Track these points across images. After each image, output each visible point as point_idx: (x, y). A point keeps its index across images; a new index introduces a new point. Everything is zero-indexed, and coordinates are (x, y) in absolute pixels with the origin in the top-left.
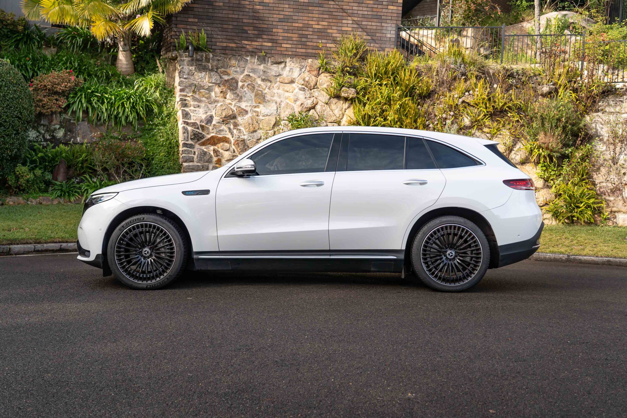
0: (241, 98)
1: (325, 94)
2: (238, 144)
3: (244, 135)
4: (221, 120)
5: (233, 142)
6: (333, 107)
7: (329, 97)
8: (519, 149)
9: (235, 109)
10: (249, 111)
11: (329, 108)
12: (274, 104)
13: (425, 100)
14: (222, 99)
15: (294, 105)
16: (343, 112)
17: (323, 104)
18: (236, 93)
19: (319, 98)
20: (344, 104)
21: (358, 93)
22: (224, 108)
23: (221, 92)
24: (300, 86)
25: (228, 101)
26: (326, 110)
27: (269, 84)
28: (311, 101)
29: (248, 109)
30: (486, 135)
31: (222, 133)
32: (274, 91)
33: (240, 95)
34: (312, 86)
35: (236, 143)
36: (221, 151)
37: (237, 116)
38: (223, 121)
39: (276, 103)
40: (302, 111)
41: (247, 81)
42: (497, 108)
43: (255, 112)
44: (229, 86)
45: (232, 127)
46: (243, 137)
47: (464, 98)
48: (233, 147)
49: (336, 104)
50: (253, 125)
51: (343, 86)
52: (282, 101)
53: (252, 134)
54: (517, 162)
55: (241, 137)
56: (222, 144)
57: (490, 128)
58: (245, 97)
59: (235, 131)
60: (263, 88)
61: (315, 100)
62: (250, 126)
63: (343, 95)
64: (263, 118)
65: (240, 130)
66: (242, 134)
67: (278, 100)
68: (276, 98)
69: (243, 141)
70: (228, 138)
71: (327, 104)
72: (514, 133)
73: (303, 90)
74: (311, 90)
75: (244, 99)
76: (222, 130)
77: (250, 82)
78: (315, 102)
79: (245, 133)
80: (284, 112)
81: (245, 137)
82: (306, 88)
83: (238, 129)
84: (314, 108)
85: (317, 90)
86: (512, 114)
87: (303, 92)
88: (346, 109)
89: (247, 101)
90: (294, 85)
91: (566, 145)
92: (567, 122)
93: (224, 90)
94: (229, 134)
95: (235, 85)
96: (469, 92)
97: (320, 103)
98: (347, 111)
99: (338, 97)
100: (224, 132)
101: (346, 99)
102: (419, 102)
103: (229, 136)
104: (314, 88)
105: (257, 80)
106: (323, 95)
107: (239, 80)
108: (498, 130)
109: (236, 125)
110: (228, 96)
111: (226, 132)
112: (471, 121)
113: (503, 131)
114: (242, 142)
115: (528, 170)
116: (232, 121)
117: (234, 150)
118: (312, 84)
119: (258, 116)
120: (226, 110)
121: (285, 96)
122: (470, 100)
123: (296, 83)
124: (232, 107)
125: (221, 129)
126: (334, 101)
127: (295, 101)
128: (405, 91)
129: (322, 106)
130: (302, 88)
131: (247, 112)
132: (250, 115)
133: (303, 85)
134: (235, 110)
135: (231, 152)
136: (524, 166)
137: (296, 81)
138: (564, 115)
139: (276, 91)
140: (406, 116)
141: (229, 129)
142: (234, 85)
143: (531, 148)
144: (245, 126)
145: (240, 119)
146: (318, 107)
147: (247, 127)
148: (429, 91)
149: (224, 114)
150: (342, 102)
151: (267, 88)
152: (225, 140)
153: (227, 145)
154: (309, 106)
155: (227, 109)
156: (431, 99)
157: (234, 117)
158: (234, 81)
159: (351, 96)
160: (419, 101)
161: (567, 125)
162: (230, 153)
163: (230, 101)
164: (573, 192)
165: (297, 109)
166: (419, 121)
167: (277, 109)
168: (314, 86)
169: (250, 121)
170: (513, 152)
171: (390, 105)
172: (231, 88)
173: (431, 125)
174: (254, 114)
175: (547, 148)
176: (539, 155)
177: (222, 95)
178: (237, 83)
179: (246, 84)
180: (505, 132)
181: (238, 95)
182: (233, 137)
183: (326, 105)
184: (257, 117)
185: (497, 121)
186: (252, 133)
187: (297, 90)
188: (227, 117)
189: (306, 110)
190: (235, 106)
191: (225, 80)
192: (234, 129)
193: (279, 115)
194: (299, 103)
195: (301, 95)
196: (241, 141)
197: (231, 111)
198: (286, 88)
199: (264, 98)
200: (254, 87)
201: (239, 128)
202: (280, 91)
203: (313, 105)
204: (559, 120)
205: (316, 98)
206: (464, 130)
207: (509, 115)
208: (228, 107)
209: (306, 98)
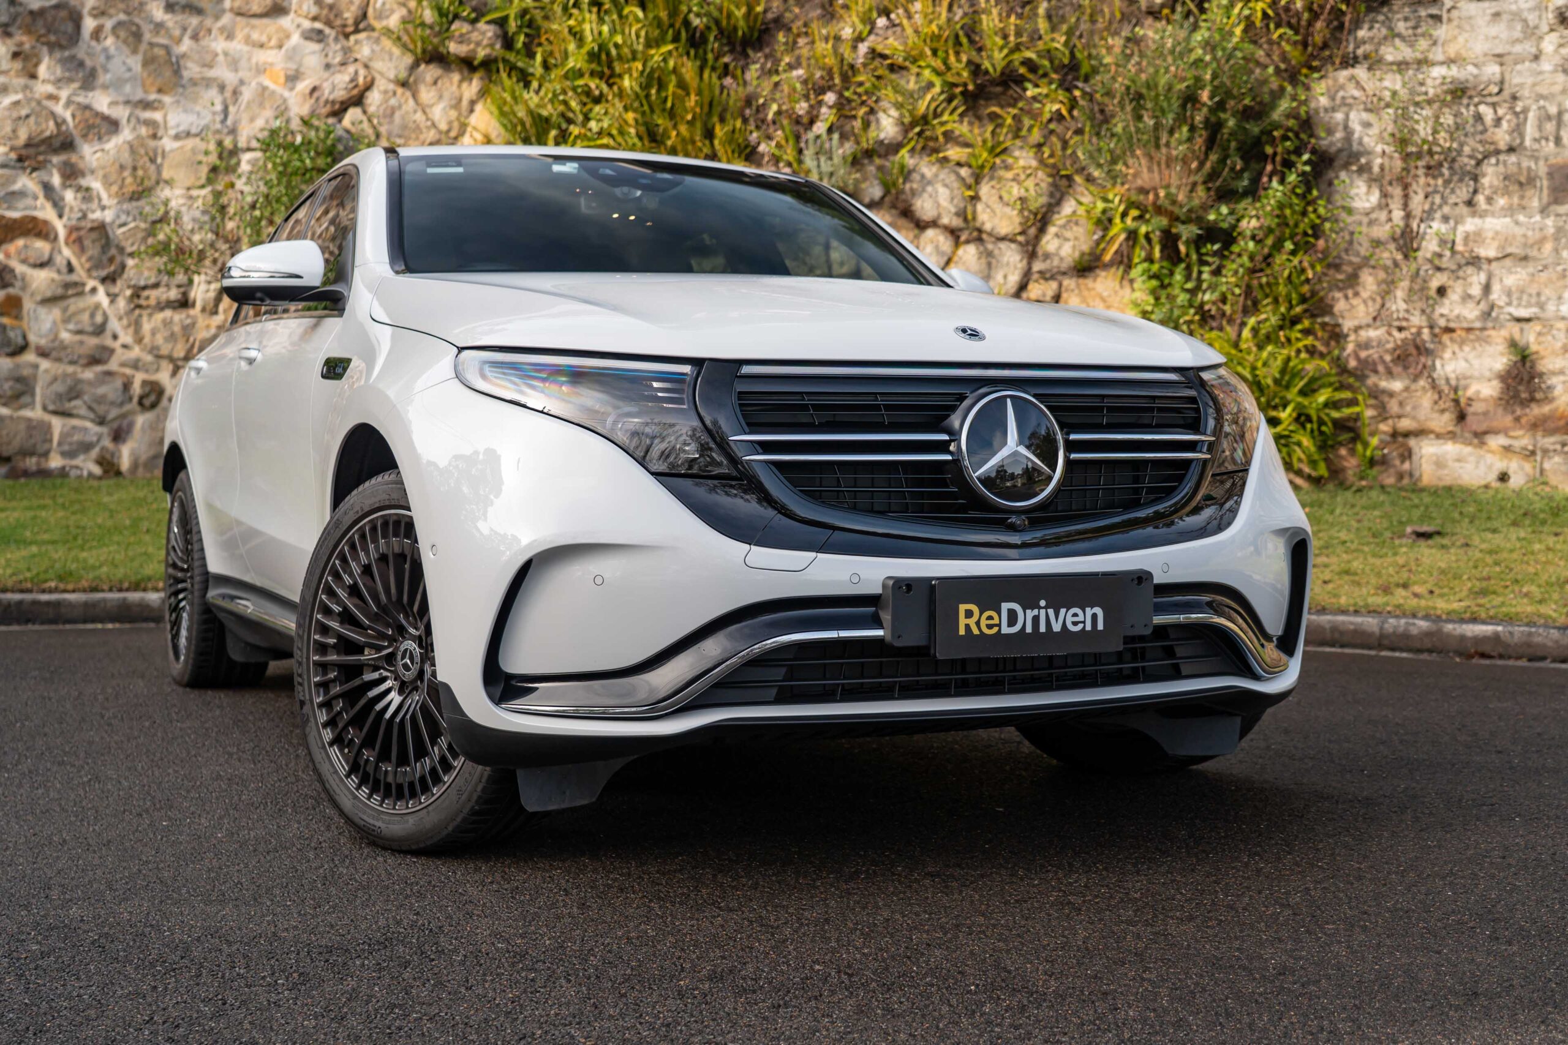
0: (92, 74)
1: (397, 51)
2: (79, 241)
3: (103, 208)
4: (13, 156)
5: (62, 233)
6: (426, 94)
7: (409, 59)
8: (1073, 220)
9: (68, 115)
10: (124, 121)
11: (411, 102)
12: (213, 93)
13: (747, 56)
14: (22, 81)
15: (286, 94)
16: (464, 112)
17: (391, 86)
18: (73, 58)
19: (378, 65)
20: (465, 85)
21: (508, 43)
22: (24, 112)
23: (16, 55)
24: (307, 24)
25: (42, 88)
26: (400, 107)
27: (194, 21)
28: (347, 78)
29: (121, 113)
30: (958, 175)
31: (21, 204)
32: (214, 45)
33: (89, 63)
34: (350, 22)
35: (74, 236)
36: (20, 268)
37: (78, 140)
38: (20, 159)
39: (222, 88)
40: (313, 114)
41: (112, 11)
42: (987, 72)
43: (148, 123)
44: (43, 31)
45: (56, 180)
46: (97, 215)
47: (872, 38)
48: (67, 252)
49: (435, 83)
50: (135, 169)
51: (456, 16)
52: (242, 82)
53: (134, 204)
54: (1064, 266)
55: (91, 216)
56: (20, 242)
57: (967, 145)
58: (106, 70)
59: (69, 196)
60: (171, 37)
61: (362, 72)
62: (126, 174)
63: (453, 48)
64: (177, 144)
65: (88, 189)
66: (94, 205)
67: (230, 78)
68: (222, 72)
69: (101, 228)
70: (46, 222)
71: (404, 84)
72: (1051, 161)
73: (317, 36)
74: (347, 36)
75: (103, 78)
76: (22, 194)
77: (122, 17)
78: (361, 80)
79: (106, 201)
80: (252, 120)
81: (108, 216)
82: (327, 30)
83: (79, 189)
84: (358, 100)
85: (368, 38)
86: (1037, 91)
87: (315, 47)
88: (473, 103)
89: (117, 84)
90: (286, 22)
91: (1226, 195)
92: (1221, 106)
93: (27, 46)
94: (48, 206)
95: (70, 27)
96: (888, 16)
97: (381, 84)
98: (479, 107)
99: (437, 57)
100: (29, 201)
101: (468, 65)
102: (726, 66)
103: (47, 213)
104: (357, 31)
105: (148, 7)
106: (391, 55)
107: (85, 11)
108: (998, 150)
109: (71, 174)
110: (42, 70)
111: (36, 198)
112: (903, 123)
113: (1017, 153)
114: (94, 235)
115: (1105, 294)
116: (56, 159)
117: (69, 264)
118: (349, 15)
119: (154, 136)
120: (32, 120)
121: (254, 60)
122: (892, 45)
123: (292, 15)
124: (59, 109)
125: (17, 186)
126: (430, 72)
127: (292, 78)
128: (672, 26)
129: (386, 92)
130: (313, 30)
131: (113, 125)
132: (126, 134)
133: (315, 19)
134: (69, 119)
135: (59, 272)
136: (1089, 282)
137: (294, 7)
138: (1208, 77)
139: (219, 45)
140: (672, 114)
141: (47, 188)
142: (63, 28)
143: (1104, 211)
144: (105, 177)
145: (90, 154)
146: (374, 99)
147: (113, 177)
148: (756, 20)
149: (23, 136)
150: (456, 77)
151: (189, 32)
152: (35, 228)
153: (41, 246)
154: (340, 94)
155: (38, 115)
156: (767, 50)
157: (67, 145)
158: (63, 14)
159: (482, 53)
160: (726, 59)
161: (1222, 115)
162: (55, 276)
163: (50, 89)
164: (1254, 368)
165: (298, 106)
166: (719, 131)
167: (226, 111)
168: (357, 23)
169: (126, 157)
170: (1052, 230)
171: (610, 78)
172: (52, 38)
173: (762, 148)
174: (144, 131)
175: (1159, 210)
176: (1132, 235)
177: (18, 65)
178: (76, 19)
179: (109, 24)
180: (1024, 158)
181: (81, 64)
182: (60, 216)
183: (400, 91)
184: (152, 143)
185: (993, 117)
186: (131, 199)
187: (296, 38)
188: (37, 145)
189: (328, 109)
190: (69, 103)
191: (31, 13)
192: (65, 186)
193: (233, 131)
194: (303, 86)
195: (312, 56)
196: (92, 229)
197: (51, 124)
198: (255, 36)
199: (177, 72)
200: (137, 36)
201: (84, 182)
202: (237, 46)
203: (355, 92)
204: (1190, 99)
205: (366, 66)
206: (880, 156)
207: (1029, 93)
208: (41, 108)
209: (328, 66)
